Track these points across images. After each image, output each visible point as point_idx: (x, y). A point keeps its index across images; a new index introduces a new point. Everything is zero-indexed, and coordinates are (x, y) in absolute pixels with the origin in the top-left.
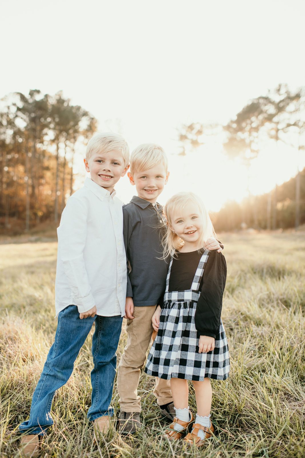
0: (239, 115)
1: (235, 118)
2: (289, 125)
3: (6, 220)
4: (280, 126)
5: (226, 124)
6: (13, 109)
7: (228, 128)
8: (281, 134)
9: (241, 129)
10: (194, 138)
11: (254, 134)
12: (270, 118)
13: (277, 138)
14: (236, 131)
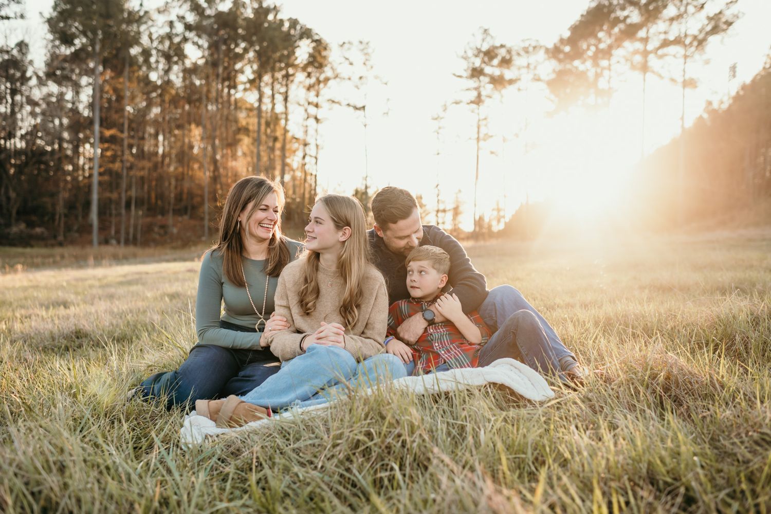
0: (575, 29)
1: (567, 34)
2: (666, 43)
3: (170, 219)
4: (650, 47)
5: (550, 46)
6: (179, 28)
7: (555, 53)
8: (652, 60)
9: (578, 54)
10: (497, 72)
11: (604, 63)
12: (631, 31)
13: (645, 68)
14: (571, 57)
